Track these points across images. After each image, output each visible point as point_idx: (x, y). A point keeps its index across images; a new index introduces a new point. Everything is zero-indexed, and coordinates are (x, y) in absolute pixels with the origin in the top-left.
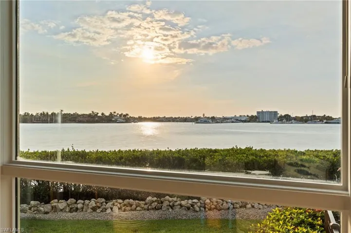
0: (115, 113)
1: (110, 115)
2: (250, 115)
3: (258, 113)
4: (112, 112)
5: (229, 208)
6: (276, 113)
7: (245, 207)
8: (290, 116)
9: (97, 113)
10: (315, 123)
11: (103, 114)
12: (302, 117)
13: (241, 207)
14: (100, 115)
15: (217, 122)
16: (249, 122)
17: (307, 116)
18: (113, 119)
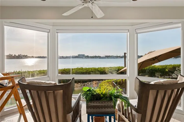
0: (21, 55)
1: (18, 55)
2: (76, 56)
3: (78, 55)
4: (19, 54)
5: (80, 86)
6: (84, 55)
7: (85, 85)
8: (88, 56)
9: (12, 55)
10: (96, 58)
11: (15, 55)
12: (92, 56)
13: (83, 86)
14: (13, 55)
15: (64, 58)
16: (75, 58)
17: (94, 56)
18: (20, 57)
